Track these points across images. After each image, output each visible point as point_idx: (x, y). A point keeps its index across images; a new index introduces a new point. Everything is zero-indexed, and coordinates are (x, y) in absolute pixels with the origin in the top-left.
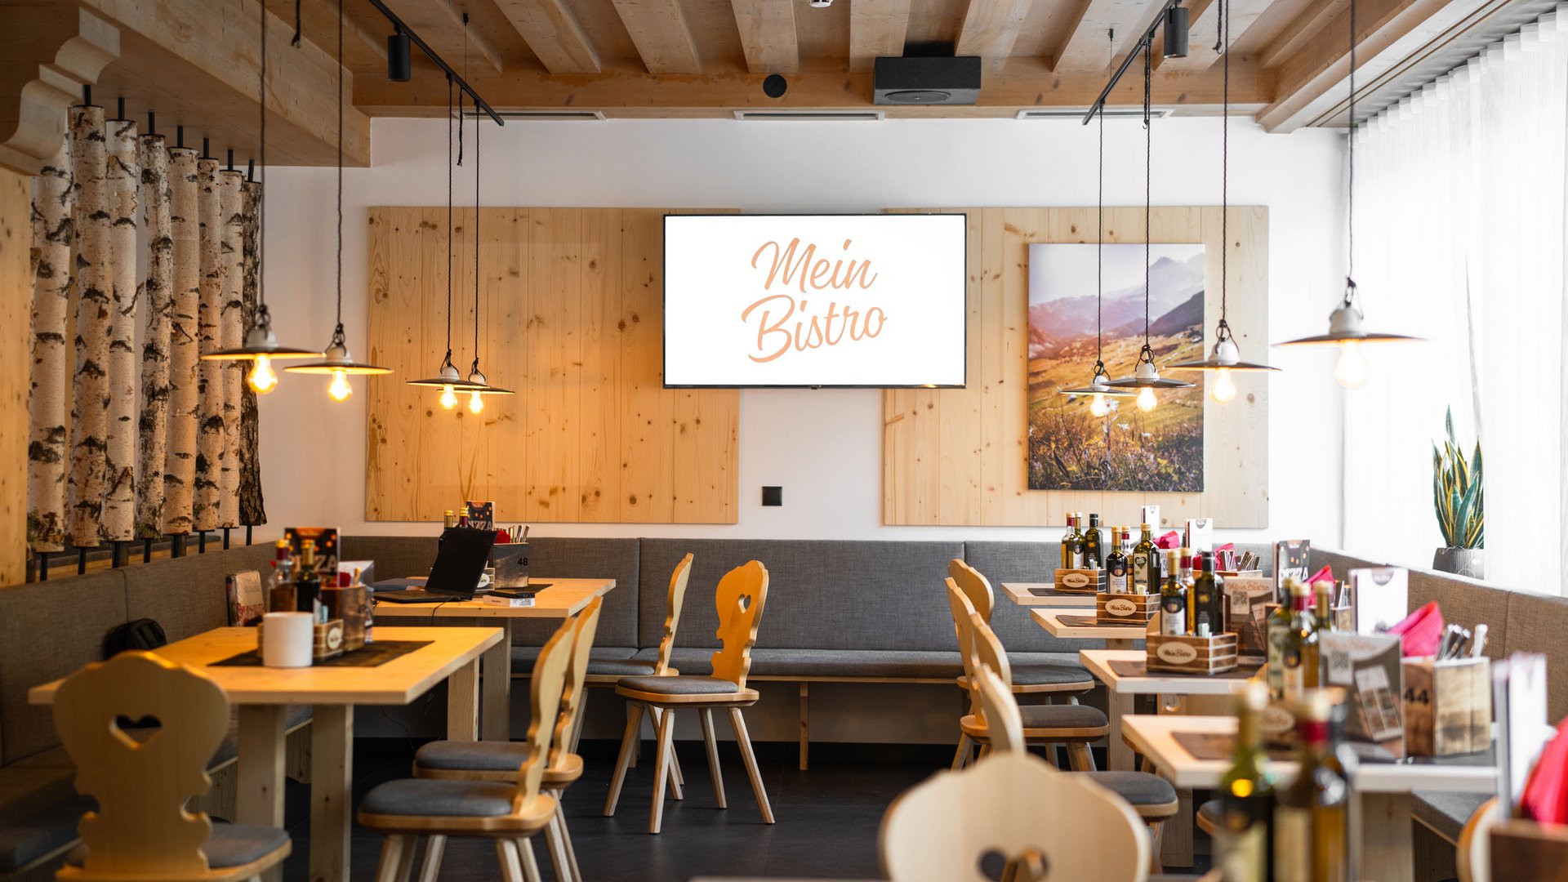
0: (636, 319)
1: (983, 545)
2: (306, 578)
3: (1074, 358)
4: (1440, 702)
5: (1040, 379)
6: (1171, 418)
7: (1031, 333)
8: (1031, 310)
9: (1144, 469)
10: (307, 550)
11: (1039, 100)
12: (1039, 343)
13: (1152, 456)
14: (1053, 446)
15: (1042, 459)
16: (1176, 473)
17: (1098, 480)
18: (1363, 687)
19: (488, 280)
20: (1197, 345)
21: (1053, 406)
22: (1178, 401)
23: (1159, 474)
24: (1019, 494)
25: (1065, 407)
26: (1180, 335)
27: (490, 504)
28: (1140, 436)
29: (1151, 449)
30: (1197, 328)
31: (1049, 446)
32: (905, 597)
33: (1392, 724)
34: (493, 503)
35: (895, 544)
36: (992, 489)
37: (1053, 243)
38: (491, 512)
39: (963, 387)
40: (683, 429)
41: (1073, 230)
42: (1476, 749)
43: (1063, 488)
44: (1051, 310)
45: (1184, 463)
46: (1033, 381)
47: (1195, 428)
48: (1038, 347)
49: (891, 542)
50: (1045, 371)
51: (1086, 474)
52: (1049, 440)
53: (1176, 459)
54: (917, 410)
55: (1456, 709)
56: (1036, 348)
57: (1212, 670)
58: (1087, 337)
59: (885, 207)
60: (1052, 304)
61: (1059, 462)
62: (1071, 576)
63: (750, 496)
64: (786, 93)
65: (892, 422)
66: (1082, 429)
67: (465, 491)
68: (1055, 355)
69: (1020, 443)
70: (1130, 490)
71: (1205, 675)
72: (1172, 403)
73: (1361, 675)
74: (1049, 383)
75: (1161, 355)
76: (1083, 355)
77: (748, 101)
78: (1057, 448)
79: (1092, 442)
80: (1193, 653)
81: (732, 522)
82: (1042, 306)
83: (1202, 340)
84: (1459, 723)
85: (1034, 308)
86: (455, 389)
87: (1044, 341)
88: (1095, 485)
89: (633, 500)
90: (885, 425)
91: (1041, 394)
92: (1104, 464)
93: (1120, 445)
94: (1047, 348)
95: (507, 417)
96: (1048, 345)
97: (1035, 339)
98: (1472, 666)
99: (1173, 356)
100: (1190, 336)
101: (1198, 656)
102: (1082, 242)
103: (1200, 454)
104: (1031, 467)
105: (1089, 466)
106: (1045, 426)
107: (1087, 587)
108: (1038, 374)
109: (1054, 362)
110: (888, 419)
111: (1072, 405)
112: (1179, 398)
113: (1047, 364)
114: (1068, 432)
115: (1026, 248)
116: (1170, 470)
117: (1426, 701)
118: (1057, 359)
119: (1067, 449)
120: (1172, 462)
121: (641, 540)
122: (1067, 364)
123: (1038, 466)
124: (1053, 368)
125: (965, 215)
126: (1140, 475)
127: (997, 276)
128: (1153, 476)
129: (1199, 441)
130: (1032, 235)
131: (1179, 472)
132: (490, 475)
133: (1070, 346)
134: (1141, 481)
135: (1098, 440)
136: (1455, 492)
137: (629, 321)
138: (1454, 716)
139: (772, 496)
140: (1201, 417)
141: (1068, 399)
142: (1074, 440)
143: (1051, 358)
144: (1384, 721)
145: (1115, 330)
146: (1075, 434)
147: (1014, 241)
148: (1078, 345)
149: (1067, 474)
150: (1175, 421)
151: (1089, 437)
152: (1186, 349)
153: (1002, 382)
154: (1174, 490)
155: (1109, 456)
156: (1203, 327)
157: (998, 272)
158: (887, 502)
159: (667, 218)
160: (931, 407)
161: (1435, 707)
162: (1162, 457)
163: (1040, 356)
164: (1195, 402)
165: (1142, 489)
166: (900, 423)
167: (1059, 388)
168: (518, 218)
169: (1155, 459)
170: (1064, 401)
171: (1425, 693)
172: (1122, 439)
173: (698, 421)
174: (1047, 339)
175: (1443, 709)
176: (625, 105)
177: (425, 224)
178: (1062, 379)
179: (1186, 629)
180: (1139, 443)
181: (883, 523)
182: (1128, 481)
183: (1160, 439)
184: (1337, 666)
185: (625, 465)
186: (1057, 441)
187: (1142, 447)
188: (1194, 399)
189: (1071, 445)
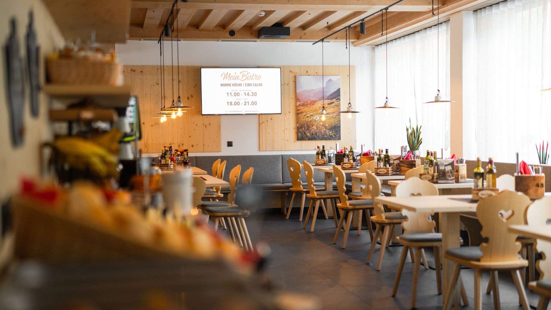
0: (192, 96)
1: (287, 155)
2: (185, 161)
3: (308, 106)
4: (460, 172)
5: (300, 111)
6: (333, 121)
7: (297, 99)
8: (297, 93)
9: (326, 134)
10: (185, 154)
11: (301, 38)
12: (299, 102)
13: (328, 131)
14: (303, 129)
15: (301, 132)
16: (334, 135)
17: (315, 137)
18: (446, 170)
19: (150, 86)
20: (338, 102)
21: (303, 119)
22: (334, 117)
23: (330, 136)
24: (294, 142)
25: (306, 119)
26: (334, 99)
27: (172, 147)
28: (325, 126)
29: (328, 129)
30: (338, 97)
31: (302, 129)
32: (267, 170)
33: (452, 176)
34: (172, 146)
35: (264, 156)
36: (288, 141)
37: (302, 75)
38: (172, 149)
39: (281, 114)
40: (206, 126)
41: (307, 72)
42: (464, 181)
43: (306, 140)
44: (302, 93)
45: (336, 132)
46: (298, 112)
47: (338, 124)
48: (299, 103)
49: (262, 155)
50: (301, 109)
51: (312, 136)
52: (302, 127)
53: (334, 132)
54: (268, 120)
55: (462, 174)
56: (298, 103)
57: (390, 174)
58: (312, 100)
59: (259, 66)
60: (302, 92)
61: (305, 133)
62: (319, 161)
63: (224, 144)
64: (235, 35)
65: (261, 123)
66: (311, 124)
67: (146, 144)
68: (303, 105)
69: (295, 128)
70: (323, 140)
71: (388, 175)
72: (333, 117)
73: (446, 167)
74: (302, 112)
75: (330, 105)
76: (310, 105)
77: (225, 37)
78: (304, 129)
79: (313, 128)
80: (386, 171)
81: (219, 151)
82: (300, 92)
83: (340, 100)
84: (462, 176)
85: (298, 93)
86: (167, 116)
87: (300, 101)
88: (314, 139)
89: (193, 146)
90: (259, 124)
91: (300, 115)
92: (316, 133)
93: (320, 128)
94: (301, 103)
95: (157, 124)
96: (301, 102)
97: (298, 101)
98: (464, 165)
99: (333, 105)
100: (337, 100)
101: (387, 172)
102: (309, 75)
103: (340, 130)
104: (298, 135)
105: (312, 134)
106: (301, 124)
107: (323, 164)
108: (299, 110)
109: (303, 107)
110: (260, 123)
111: (308, 118)
112: (334, 116)
113: (301, 107)
114: (307, 125)
115: (295, 77)
116: (333, 135)
117: (457, 172)
118: (304, 106)
119: (307, 130)
120: (333, 132)
121: (196, 157)
122: (306, 107)
123: (300, 134)
124: (303, 108)
125: (280, 68)
126: (325, 136)
127: (288, 84)
128: (328, 136)
129: (339, 127)
130: (296, 73)
131: (335, 135)
132: (153, 140)
133: (307, 102)
134: (325, 138)
135: (315, 127)
136: (413, 137)
137: (190, 97)
138: (462, 175)
139: (230, 144)
140: (340, 121)
141: (307, 117)
142: (308, 127)
143: (302, 106)
144: (451, 176)
145: (318, 98)
146: (309, 126)
147: (292, 75)
148: (309, 102)
149: (307, 136)
150: (333, 122)
151: (312, 126)
152: (336, 103)
153: (290, 112)
154: (333, 140)
155: (317, 131)
156: (340, 97)
157: (288, 83)
158: (260, 145)
159: (202, 69)
160: (271, 119)
161: (459, 173)
162: (331, 131)
163: (299, 105)
164: (338, 117)
165: (326, 140)
166: (263, 124)
167: (305, 114)
168: (158, 68)
169: (329, 132)
170: (306, 117)
171: (457, 170)
172: (320, 127)
173: (210, 124)
174: (301, 101)
175: (460, 174)
176: (191, 38)
177: (132, 70)
178: (305, 111)
179: (383, 166)
180: (325, 128)
181: (260, 150)
182: (322, 138)
183: (330, 127)
184: (441, 166)
185: (190, 137)
186: (304, 128)
187: (326, 129)
188: (338, 116)
189: (308, 129)
